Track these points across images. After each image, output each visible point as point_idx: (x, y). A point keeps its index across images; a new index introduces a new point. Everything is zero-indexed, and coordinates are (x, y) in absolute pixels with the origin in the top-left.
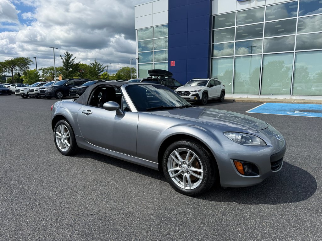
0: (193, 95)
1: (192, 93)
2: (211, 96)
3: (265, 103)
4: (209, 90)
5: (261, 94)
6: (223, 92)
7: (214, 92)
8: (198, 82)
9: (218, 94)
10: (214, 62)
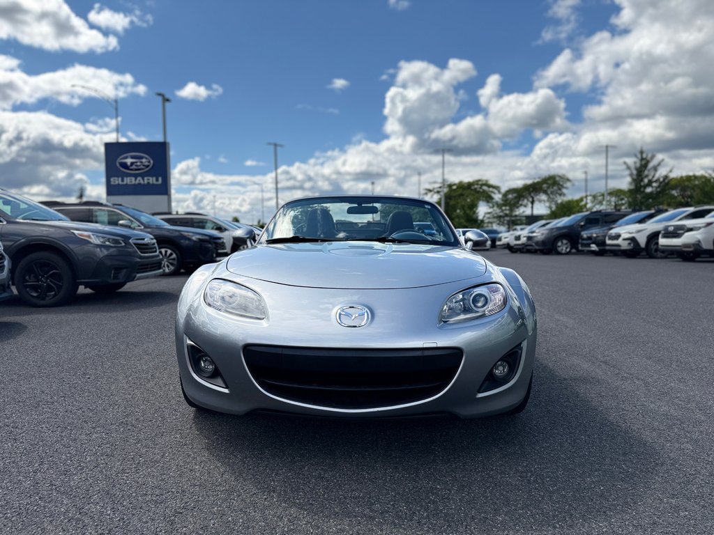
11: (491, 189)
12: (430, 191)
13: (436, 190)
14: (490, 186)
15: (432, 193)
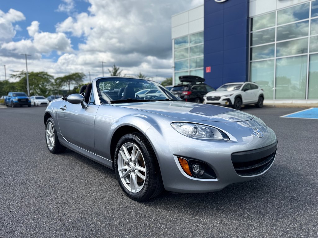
0: (224, 100)
1: (223, 98)
2: (245, 101)
3: (312, 108)
4: (243, 94)
5: (308, 98)
6: (262, 97)
7: (250, 97)
8: (235, 86)
9: (256, 99)
10: (253, 65)
11: (49, 77)
12: (14, 76)
13: (18, 76)
14: (48, 75)
15: (16, 77)
